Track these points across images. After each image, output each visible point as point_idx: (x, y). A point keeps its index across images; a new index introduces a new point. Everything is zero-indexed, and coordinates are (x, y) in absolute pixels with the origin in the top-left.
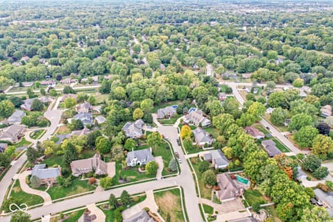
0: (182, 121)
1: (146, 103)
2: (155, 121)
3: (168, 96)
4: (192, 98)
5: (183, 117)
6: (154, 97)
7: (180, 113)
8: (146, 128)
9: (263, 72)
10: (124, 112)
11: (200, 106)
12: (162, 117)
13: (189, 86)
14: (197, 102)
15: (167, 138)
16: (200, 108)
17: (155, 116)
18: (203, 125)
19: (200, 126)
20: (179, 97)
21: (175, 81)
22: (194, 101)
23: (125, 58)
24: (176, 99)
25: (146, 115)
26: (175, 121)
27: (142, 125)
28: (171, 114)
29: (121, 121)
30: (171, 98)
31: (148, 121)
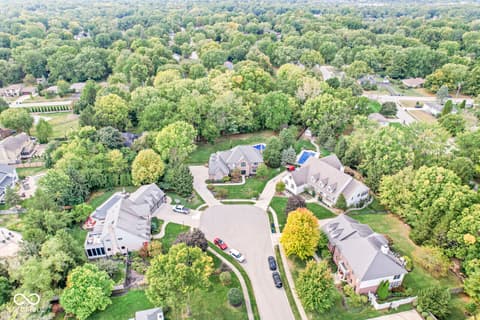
0: (281, 188)
1: (172, 134)
2: (201, 188)
3: (241, 119)
4: (303, 126)
5: (284, 177)
6: (200, 119)
7: (274, 164)
8: (169, 214)
9: (456, 71)
10: (106, 163)
11: (327, 144)
12: (221, 177)
13: (293, 95)
14: (315, 135)
15: (233, 251)
16: (327, 152)
17: (199, 174)
18: (349, 202)
19: (342, 205)
20: (268, 123)
21: (259, 85)
22: (308, 133)
23: (150, 50)
24: (262, 127)
25: (171, 172)
26: (261, 190)
27: (157, 204)
28: (247, 169)
29: (95, 188)
30: (249, 124)
31: (177, 188)
